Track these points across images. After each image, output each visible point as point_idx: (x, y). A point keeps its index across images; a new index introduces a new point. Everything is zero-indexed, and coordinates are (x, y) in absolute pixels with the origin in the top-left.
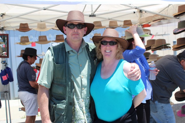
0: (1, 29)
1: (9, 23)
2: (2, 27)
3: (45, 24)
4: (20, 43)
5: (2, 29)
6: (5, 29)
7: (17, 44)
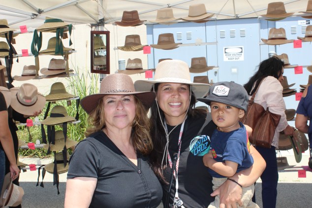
0: (99, 21)
1: (114, 11)
2: (100, 19)
3: (171, 10)
4: (122, 48)
5: (100, 23)
6: (106, 22)
7: (118, 48)
